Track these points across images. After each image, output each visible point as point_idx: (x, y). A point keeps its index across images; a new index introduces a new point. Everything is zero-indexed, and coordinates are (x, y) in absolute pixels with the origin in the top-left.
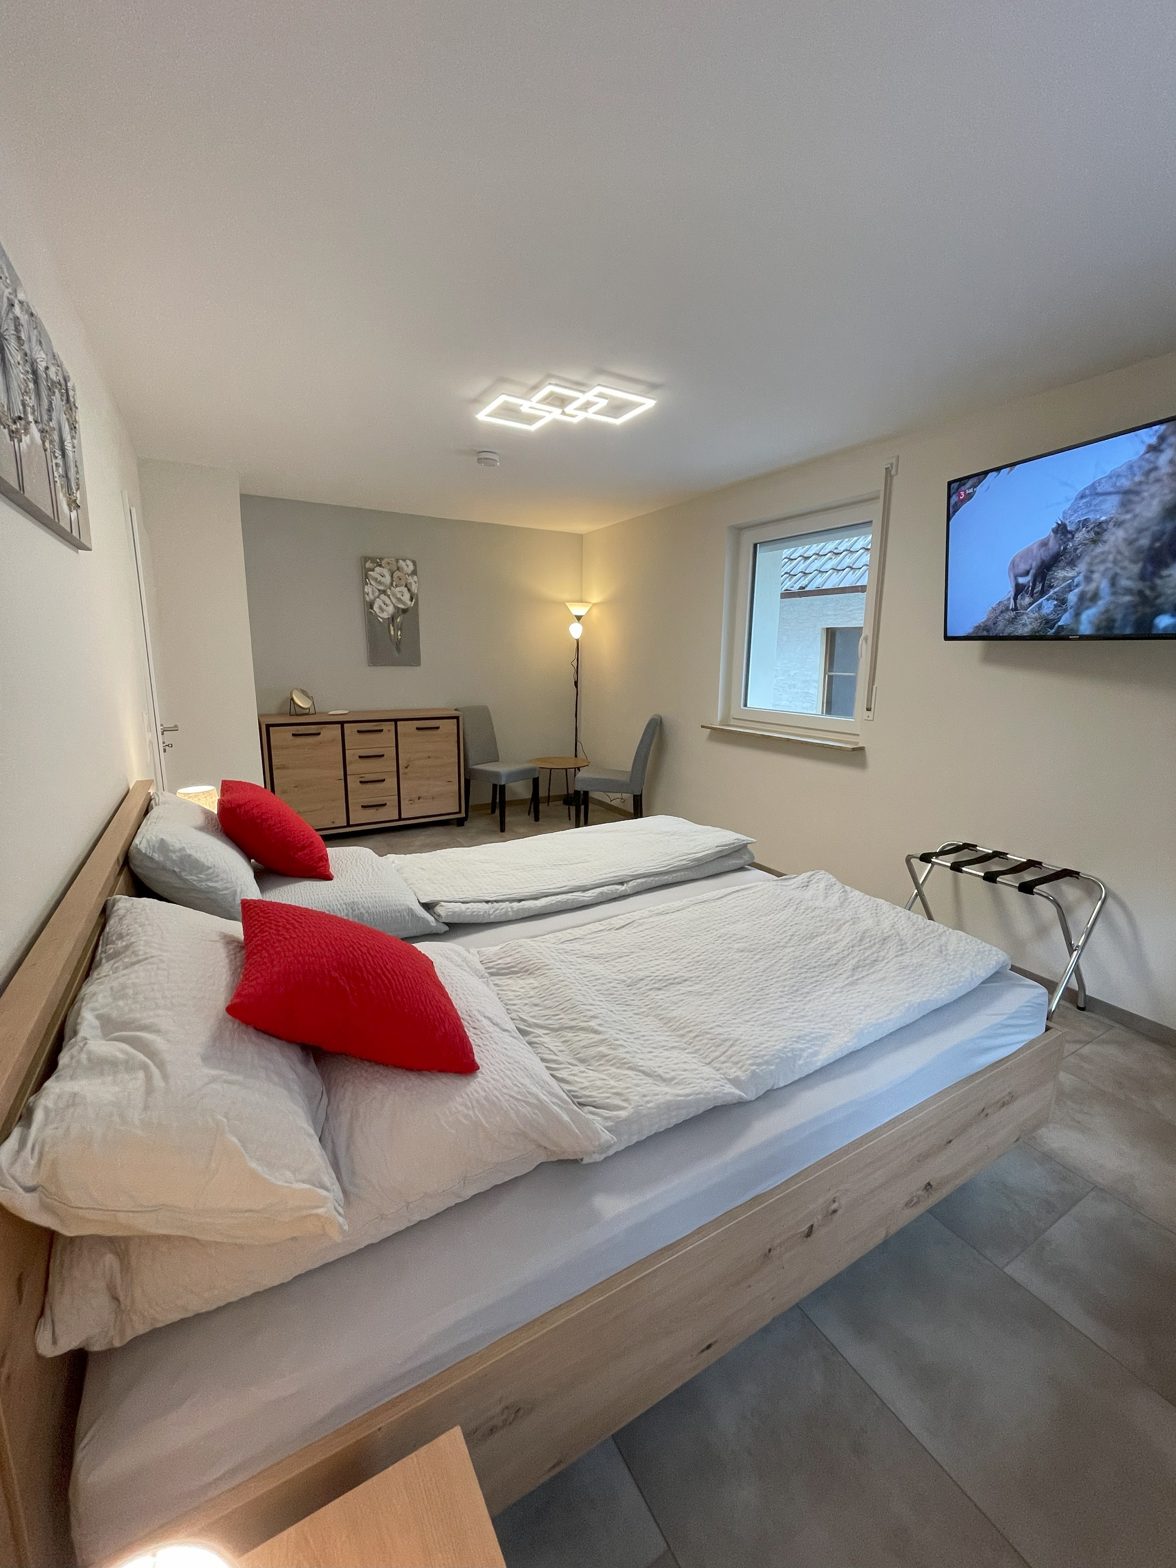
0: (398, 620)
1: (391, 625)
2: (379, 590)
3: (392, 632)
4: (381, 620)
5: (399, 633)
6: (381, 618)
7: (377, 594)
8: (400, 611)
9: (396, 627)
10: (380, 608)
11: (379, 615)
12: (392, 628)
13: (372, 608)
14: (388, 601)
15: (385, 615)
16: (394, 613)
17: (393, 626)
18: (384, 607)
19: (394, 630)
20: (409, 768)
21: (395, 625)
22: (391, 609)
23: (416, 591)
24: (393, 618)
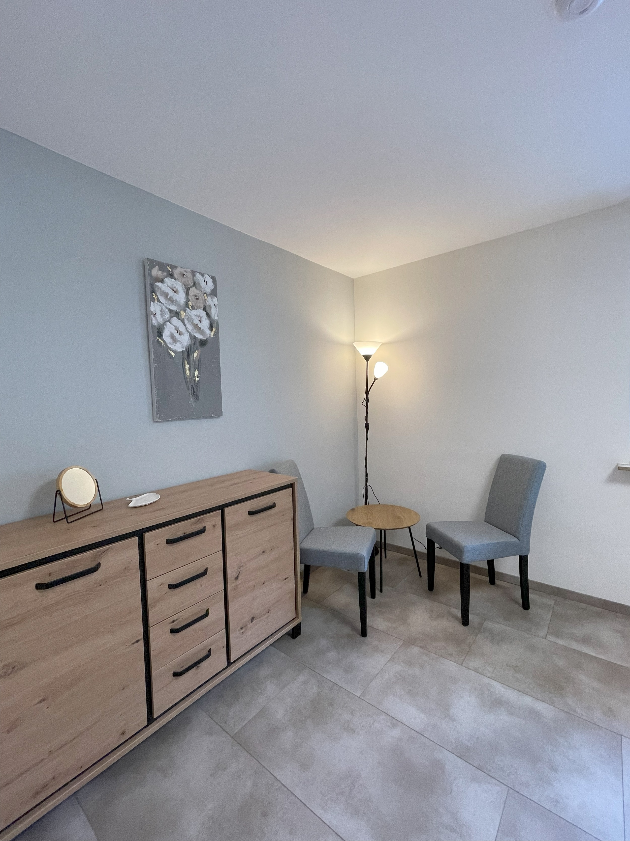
0: (196, 355)
1: (186, 362)
2: (171, 311)
3: (188, 372)
4: (173, 354)
5: (197, 373)
6: (173, 351)
7: (167, 316)
8: (198, 344)
9: (192, 366)
10: (172, 336)
11: (170, 346)
12: (187, 366)
13: (160, 335)
14: (182, 328)
15: (179, 348)
16: (191, 345)
17: (189, 364)
18: (177, 335)
19: (190, 368)
20: (240, 578)
21: (191, 362)
22: (185, 340)
23: (216, 318)
24: (188, 352)
